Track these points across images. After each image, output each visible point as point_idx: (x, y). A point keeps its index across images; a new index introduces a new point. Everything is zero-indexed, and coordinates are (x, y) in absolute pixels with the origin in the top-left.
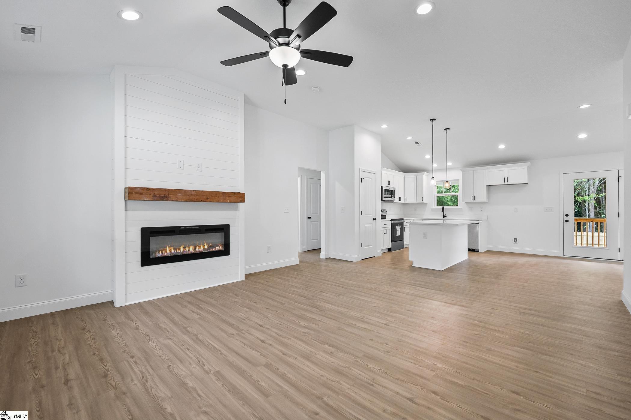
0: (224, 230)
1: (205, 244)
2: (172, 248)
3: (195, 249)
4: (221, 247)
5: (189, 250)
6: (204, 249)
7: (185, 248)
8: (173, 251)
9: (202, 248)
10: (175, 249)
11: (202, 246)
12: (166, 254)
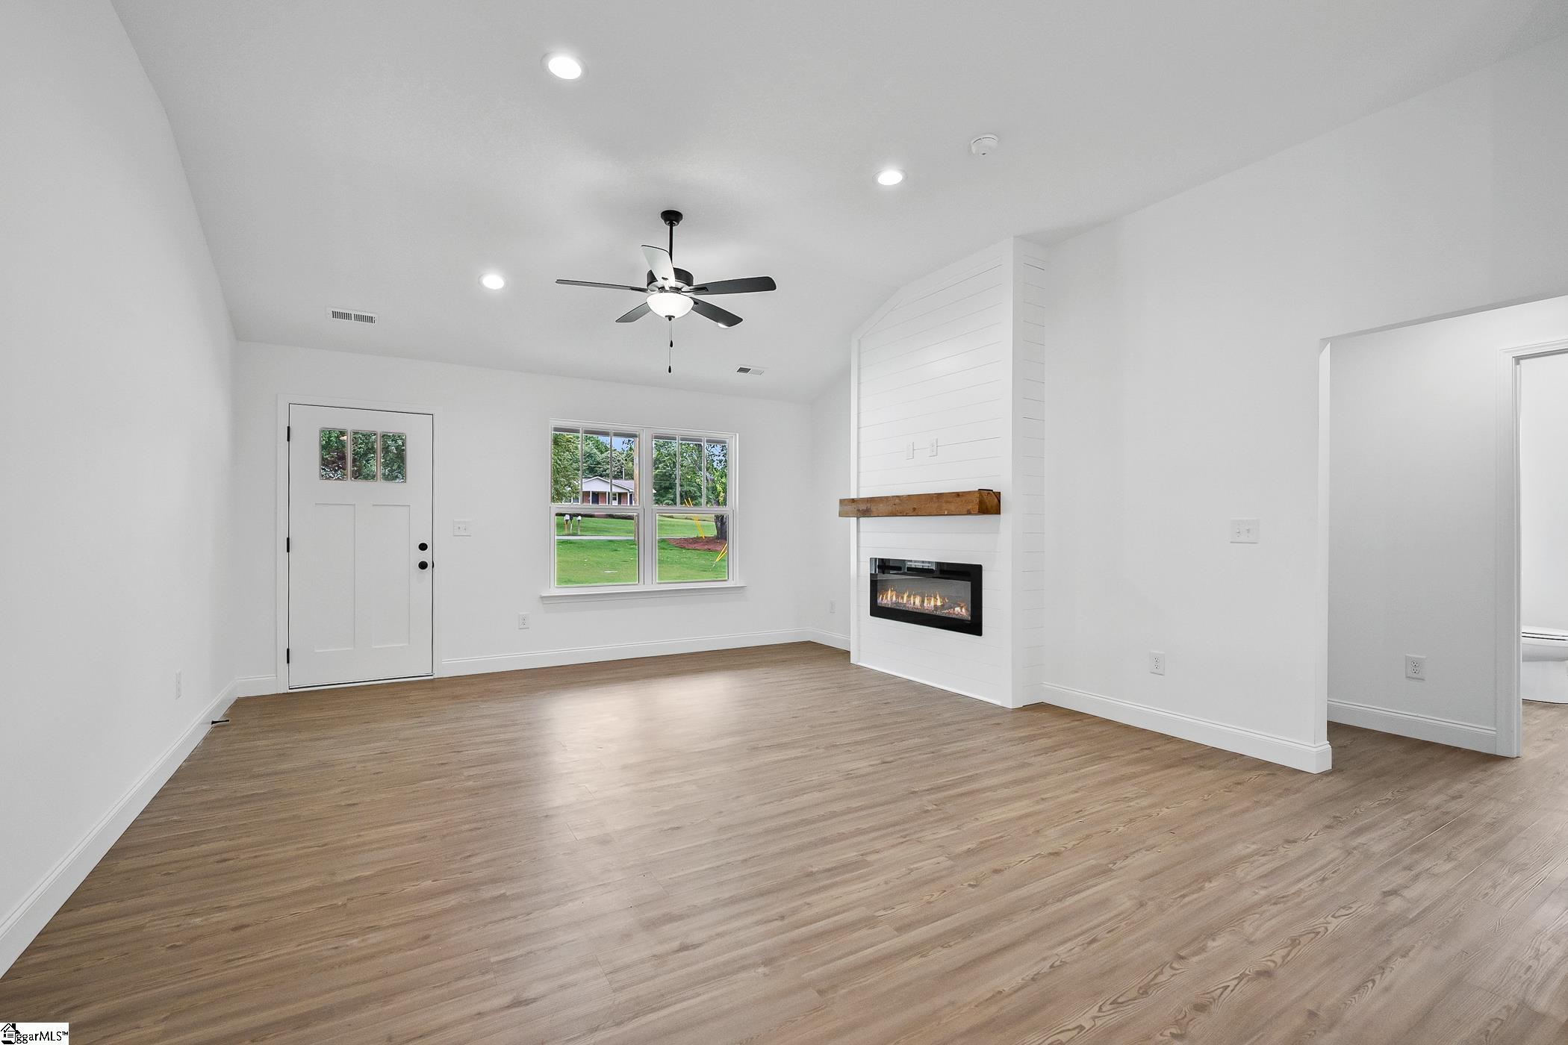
0: (971, 574)
1: (938, 597)
2: (894, 593)
3: (923, 602)
4: (963, 610)
5: (914, 603)
6: (935, 606)
7: (909, 596)
8: (894, 599)
9: (932, 603)
10: (897, 597)
11: (933, 599)
12: (885, 601)
